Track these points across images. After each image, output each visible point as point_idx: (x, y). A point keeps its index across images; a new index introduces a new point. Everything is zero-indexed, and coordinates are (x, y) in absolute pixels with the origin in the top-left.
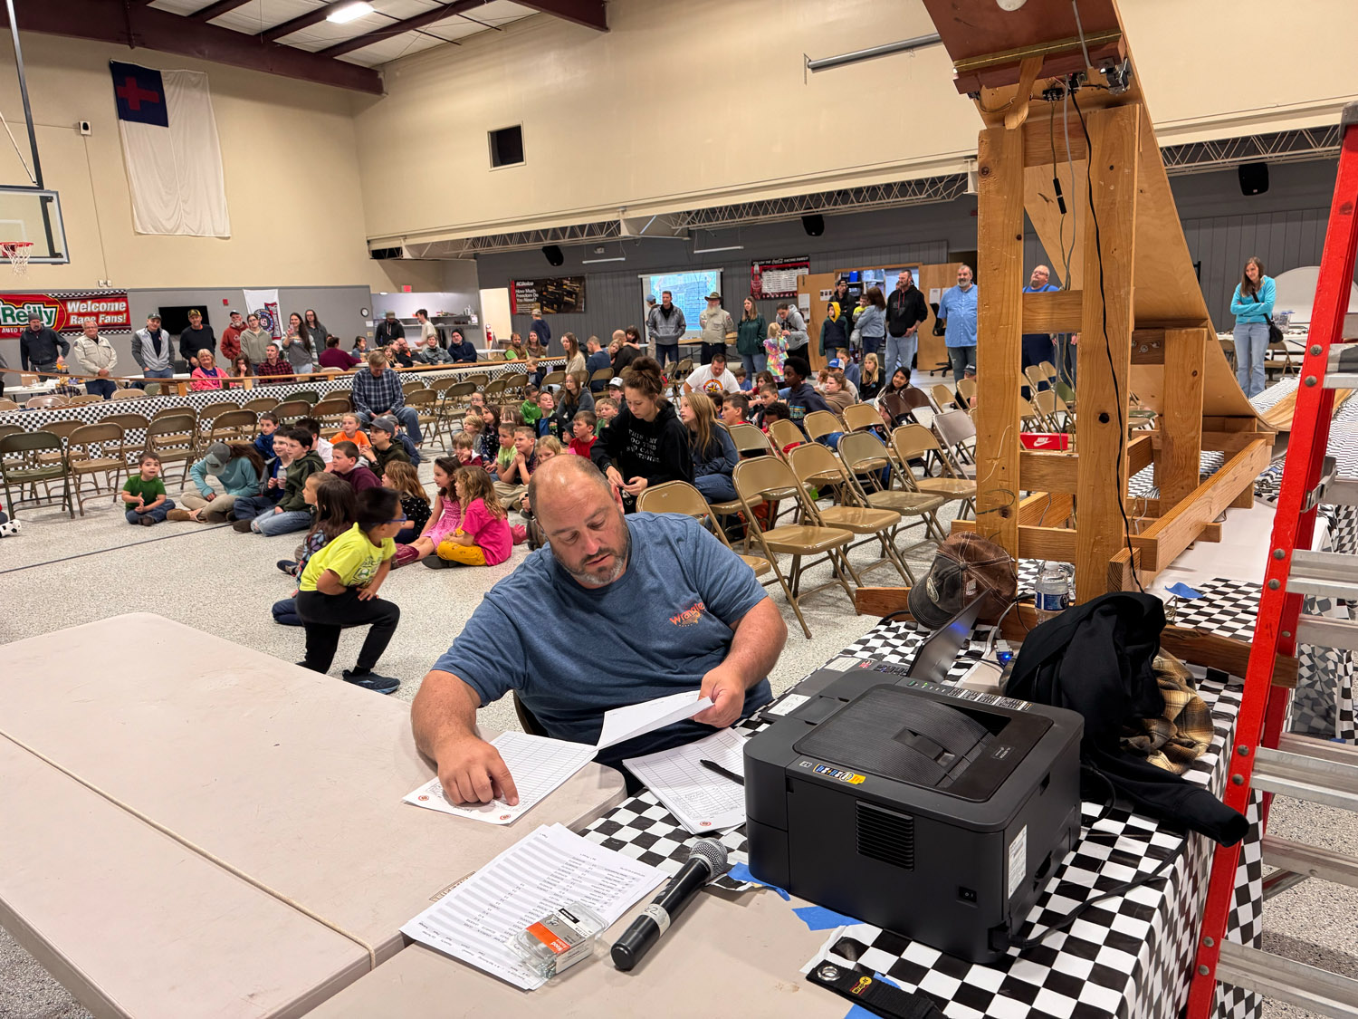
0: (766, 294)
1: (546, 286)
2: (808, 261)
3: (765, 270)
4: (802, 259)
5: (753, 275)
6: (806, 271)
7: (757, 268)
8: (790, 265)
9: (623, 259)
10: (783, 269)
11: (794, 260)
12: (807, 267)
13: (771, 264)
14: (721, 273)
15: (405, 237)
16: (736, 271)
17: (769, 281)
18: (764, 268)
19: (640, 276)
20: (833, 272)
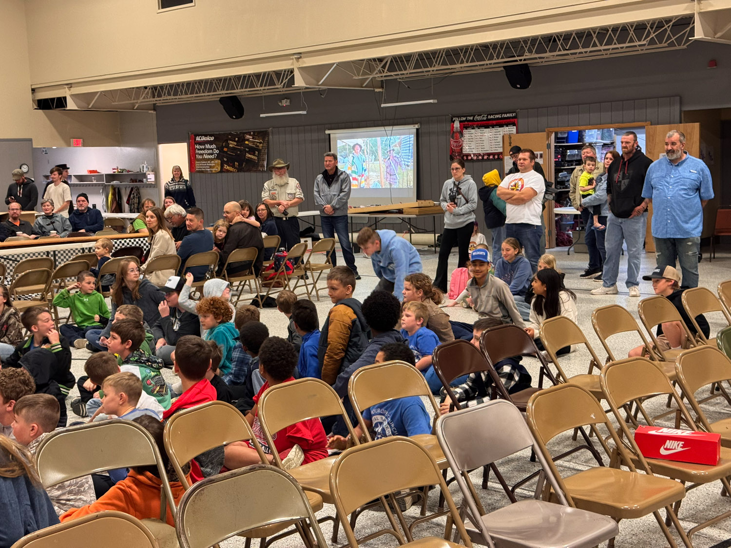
0: (468, 155)
1: (227, 141)
2: (515, 117)
3: (466, 128)
4: (508, 115)
5: (453, 133)
6: (513, 129)
8: (494, 123)
9: (306, 112)
10: (487, 127)
11: (499, 116)
12: (514, 124)
13: (473, 120)
14: (417, 130)
15: (70, 85)
16: (434, 127)
17: (471, 140)
18: (465, 125)
19: (327, 132)
20: (545, 131)
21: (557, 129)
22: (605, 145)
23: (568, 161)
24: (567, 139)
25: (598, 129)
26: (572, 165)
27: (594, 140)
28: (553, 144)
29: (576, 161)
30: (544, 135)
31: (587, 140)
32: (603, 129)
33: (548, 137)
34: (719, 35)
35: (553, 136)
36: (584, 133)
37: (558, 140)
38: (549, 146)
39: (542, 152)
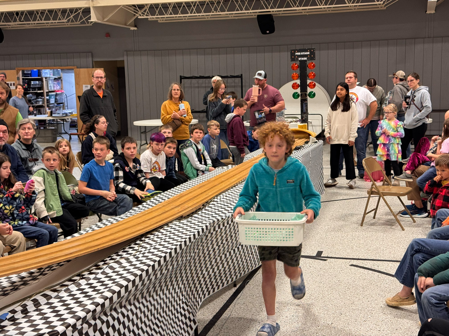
20: (15, 69)
21: (23, 69)
22: (55, 79)
23: (33, 88)
24: (31, 75)
25: (51, 69)
26: (35, 90)
27: (48, 76)
28: (21, 78)
29: (38, 88)
30: (14, 71)
31: (43, 75)
32: (54, 69)
33: (18, 73)
34: (106, 20)
35: (21, 73)
36: (41, 71)
37: (24, 74)
38: (18, 79)
39: (14, 82)
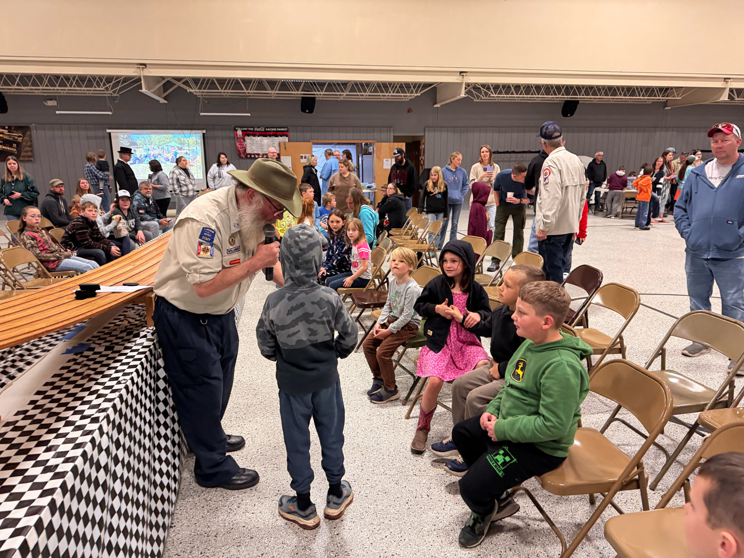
0: (251, 154)
2: (287, 131)
3: (248, 136)
4: (282, 129)
5: (237, 139)
6: (286, 139)
7: (240, 133)
8: (271, 133)
9: (110, 113)
10: (265, 136)
11: (275, 129)
12: (287, 136)
13: (253, 131)
14: (203, 134)
16: (219, 133)
17: (252, 144)
18: (246, 133)
19: (108, 131)
20: (310, 142)
21: (317, 141)
